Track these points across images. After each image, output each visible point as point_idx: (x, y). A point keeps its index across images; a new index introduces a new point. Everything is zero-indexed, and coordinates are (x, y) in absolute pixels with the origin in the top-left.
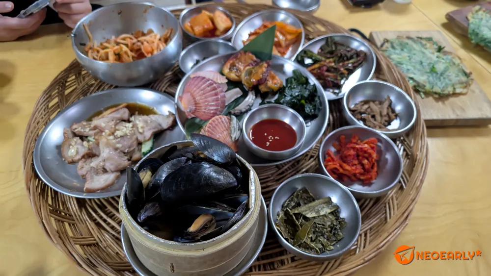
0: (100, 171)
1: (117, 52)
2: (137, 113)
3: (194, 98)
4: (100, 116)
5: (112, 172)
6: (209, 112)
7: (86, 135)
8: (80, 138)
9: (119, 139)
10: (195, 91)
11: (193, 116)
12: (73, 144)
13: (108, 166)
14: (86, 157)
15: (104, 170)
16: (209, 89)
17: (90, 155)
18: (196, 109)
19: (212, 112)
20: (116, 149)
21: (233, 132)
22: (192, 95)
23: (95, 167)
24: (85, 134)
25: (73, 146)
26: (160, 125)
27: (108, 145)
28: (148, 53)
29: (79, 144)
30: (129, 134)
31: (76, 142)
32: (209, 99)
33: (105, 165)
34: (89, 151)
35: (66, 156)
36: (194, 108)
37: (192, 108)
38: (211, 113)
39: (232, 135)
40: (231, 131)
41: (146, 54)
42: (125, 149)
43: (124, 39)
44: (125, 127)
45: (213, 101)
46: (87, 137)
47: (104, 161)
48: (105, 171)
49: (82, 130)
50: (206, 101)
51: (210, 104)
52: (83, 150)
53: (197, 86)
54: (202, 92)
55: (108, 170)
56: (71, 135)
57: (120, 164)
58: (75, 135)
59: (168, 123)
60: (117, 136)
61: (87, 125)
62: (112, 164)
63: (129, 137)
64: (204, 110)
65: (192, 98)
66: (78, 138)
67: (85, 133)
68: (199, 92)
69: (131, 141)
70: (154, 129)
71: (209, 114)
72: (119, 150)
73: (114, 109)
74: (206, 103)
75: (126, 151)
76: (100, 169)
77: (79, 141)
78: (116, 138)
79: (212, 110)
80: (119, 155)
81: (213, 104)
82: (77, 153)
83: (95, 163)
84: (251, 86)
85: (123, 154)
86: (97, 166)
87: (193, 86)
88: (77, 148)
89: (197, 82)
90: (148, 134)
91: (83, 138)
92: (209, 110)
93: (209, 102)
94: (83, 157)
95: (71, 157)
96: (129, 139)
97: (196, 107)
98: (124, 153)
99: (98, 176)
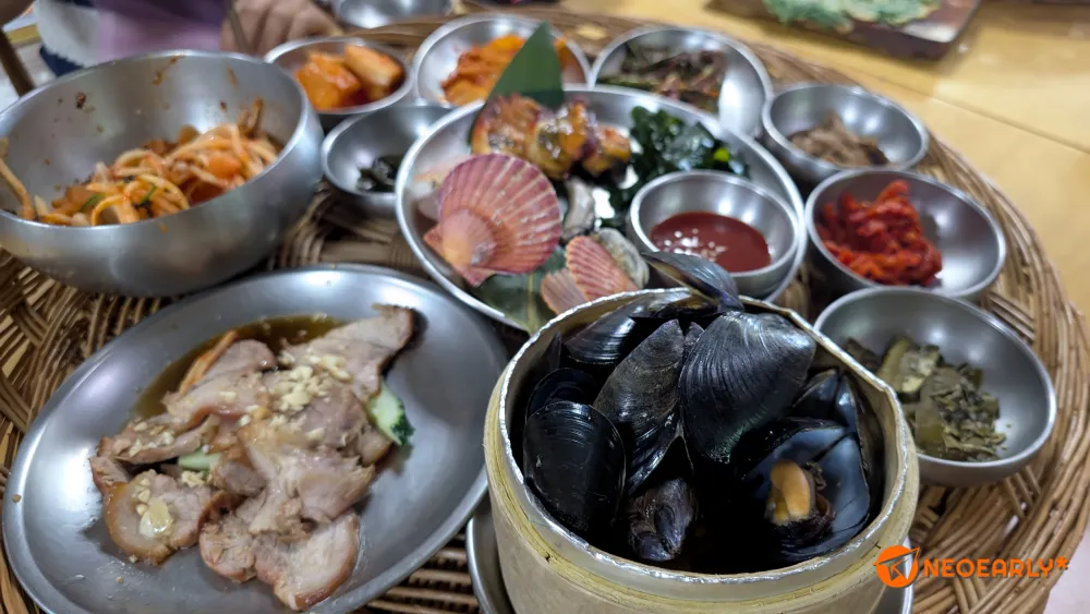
0: (298, 529)
1: (137, 200)
2: (284, 341)
3: (485, 219)
4: (183, 387)
5: (334, 520)
6: (535, 241)
7: (172, 456)
8: (159, 471)
9: (304, 417)
10: (479, 201)
11: (489, 273)
12: (144, 496)
13: (315, 505)
14: (214, 515)
15: (306, 525)
16: (518, 178)
17: (226, 505)
18: (498, 247)
19: (545, 238)
20: (313, 447)
21: (631, 264)
22: (474, 212)
23: (274, 528)
24: (168, 453)
25: (146, 504)
26: (375, 345)
27: (283, 444)
28: (230, 176)
29: (167, 489)
30: (322, 393)
31: (152, 489)
32: (529, 204)
33: (303, 505)
34: (217, 494)
35: (138, 545)
36: (492, 246)
37: (485, 249)
38: (542, 244)
39: (633, 275)
40: (625, 264)
41: (224, 183)
42: (339, 438)
43: (135, 163)
44: (292, 380)
45: (541, 207)
46: (174, 461)
47: (296, 494)
48: (310, 525)
49: (152, 445)
50: (522, 215)
51: (535, 218)
52: (191, 498)
53: (483, 183)
54: (503, 193)
55: (317, 517)
56: (120, 476)
57: (349, 484)
58: (133, 469)
59: (398, 331)
60: (289, 410)
61: (150, 429)
62: (324, 496)
63: (327, 400)
64: (520, 243)
65: (479, 222)
66: (152, 471)
67: (165, 449)
68: (494, 197)
69: (342, 408)
70: (372, 357)
71: (538, 249)
72: (323, 447)
73: (211, 355)
74: (525, 220)
75: (343, 442)
76: (293, 525)
77: (161, 480)
78: (292, 415)
79: (545, 232)
80: (329, 460)
81: (542, 215)
82: (176, 516)
83: (260, 518)
84: (568, 165)
85: (337, 456)
86: (278, 520)
87: (468, 189)
88: (168, 504)
89: (474, 175)
90: (369, 375)
91: (165, 465)
92: (538, 235)
93: (530, 213)
94: (206, 519)
95: (159, 538)
96: (329, 404)
97: (495, 240)
98: (340, 449)
99: (295, 550)
